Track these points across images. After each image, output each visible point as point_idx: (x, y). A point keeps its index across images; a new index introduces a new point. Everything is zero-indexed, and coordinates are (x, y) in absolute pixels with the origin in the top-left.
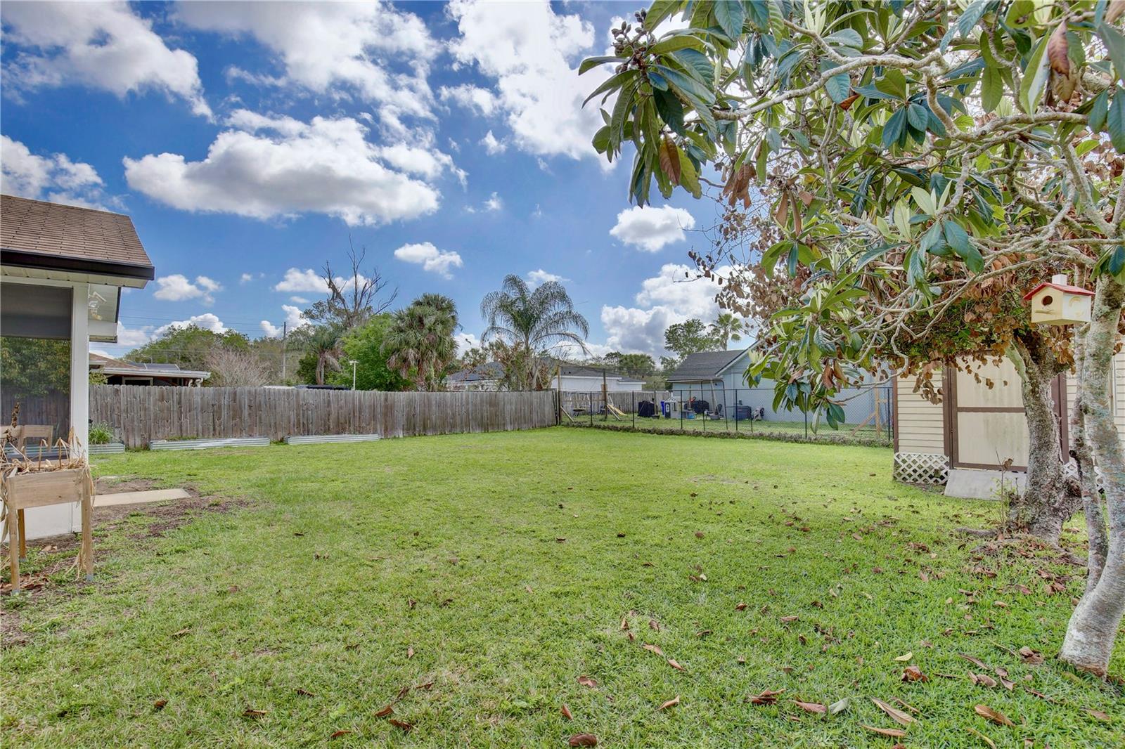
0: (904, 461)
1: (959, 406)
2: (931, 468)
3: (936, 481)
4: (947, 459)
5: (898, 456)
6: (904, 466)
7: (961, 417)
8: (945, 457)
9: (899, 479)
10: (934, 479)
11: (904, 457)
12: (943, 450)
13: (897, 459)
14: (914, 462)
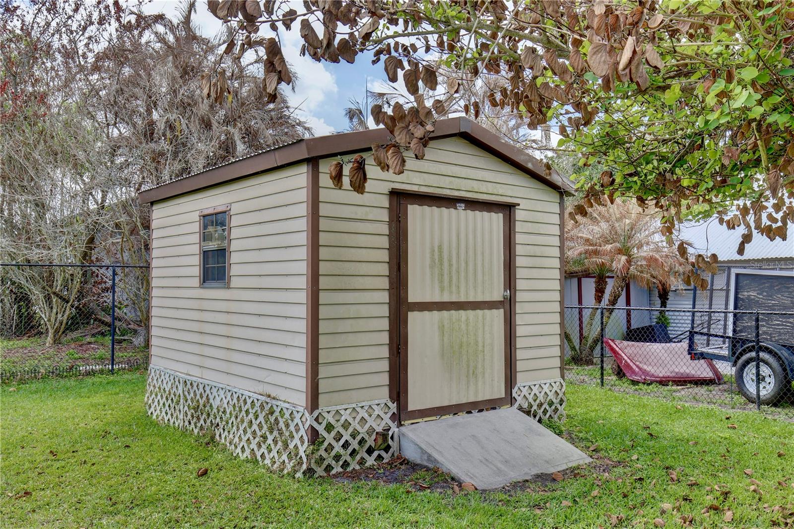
0: (329, 428)
1: (410, 300)
2: (371, 431)
3: (380, 457)
4: (393, 407)
5: (317, 420)
6: (329, 438)
7: (414, 318)
8: (390, 404)
9: (320, 471)
10: (376, 454)
11: (330, 418)
12: (386, 391)
13: (315, 425)
14: (347, 425)
